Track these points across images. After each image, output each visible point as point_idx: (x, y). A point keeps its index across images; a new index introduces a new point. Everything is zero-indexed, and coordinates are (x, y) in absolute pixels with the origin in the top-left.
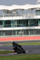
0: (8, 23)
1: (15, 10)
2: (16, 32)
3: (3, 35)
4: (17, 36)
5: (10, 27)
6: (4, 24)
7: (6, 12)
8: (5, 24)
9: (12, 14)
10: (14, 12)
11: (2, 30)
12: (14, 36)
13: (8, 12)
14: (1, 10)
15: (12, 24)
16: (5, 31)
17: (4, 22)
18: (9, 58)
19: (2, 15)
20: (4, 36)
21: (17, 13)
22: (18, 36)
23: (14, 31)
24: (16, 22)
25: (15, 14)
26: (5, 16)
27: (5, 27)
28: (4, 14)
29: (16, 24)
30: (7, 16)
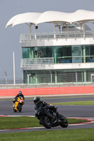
0: (66, 53)
1: (82, 23)
2: (85, 73)
3: (54, 81)
4: (85, 83)
5: (71, 62)
6: (55, 54)
7: (61, 27)
8: (57, 56)
9: (75, 33)
10: (79, 28)
11: (51, 70)
12: (80, 83)
13: (65, 28)
14: (50, 22)
15: (74, 56)
16: (58, 72)
17: (55, 51)
18: (67, 135)
19: (51, 33)
20: (56, 83)
21: (87, 28)
22: (89, 83)
23: (80, 72)
24: (84, 50)
25: (81, 31)
26: (58, 37)
27: (59, 61)
28: (56, 31)
29: (85, 56)
30: (63, 36)
